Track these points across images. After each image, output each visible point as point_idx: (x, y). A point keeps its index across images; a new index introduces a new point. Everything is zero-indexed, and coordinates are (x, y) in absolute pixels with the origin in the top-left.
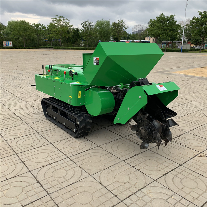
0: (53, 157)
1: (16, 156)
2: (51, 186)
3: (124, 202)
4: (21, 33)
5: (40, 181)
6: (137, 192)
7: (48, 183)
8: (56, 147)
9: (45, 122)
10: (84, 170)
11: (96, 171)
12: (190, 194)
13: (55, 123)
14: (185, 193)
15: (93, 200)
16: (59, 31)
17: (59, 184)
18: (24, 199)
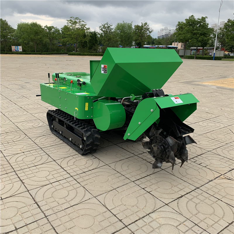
0: (55, 176)
1: (15, 174)
2: (50, 208)
3: (129, 228)
4: (32, 36)
5: (38, 202)
6: (144, 217)
7: (46, 204)
8: (59, 165)
9: (51, 137)
10: (88, 191)
11: (102, 193)
12: (204, 221)
13: (61, 138)
14: (199, 219)
15: (94, 225)
16: (74, 35)
17: (59, 205)
18: (19, 221)
